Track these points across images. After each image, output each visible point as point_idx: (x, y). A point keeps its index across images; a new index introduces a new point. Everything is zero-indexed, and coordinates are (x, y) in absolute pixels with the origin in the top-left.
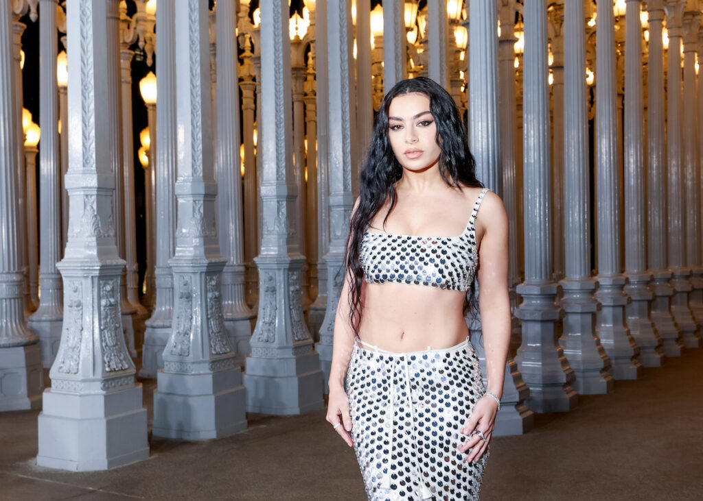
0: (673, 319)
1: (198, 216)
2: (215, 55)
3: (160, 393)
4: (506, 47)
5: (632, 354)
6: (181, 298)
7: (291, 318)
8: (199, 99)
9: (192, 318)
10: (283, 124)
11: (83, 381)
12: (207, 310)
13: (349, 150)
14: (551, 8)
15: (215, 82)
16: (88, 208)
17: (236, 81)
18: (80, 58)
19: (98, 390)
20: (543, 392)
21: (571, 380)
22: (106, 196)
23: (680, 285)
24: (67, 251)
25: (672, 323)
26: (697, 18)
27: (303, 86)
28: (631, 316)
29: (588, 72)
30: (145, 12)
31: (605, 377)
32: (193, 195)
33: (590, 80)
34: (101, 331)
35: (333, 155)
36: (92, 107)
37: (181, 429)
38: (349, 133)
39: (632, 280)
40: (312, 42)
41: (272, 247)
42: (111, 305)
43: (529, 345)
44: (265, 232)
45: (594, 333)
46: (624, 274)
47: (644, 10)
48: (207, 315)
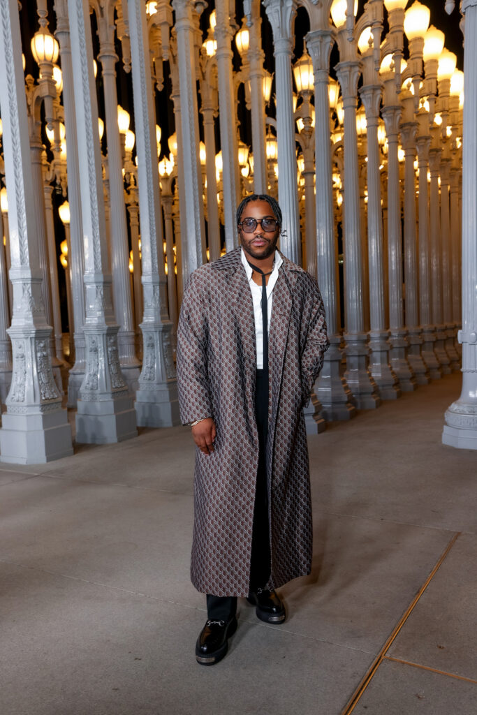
0: (423, 359)
1: (100, 297)
2: (109, 188)
3: (80, 414)
4: (309, 177)
5: (393, 382)
6: (91, 351)
7: (165, 364)
8: (97, 218)
9: (98, 364)
10: (155, 234)
11: (28, 406)
12: (108, 359)
13: (200, 250)
14: (340, 149)
15: (110, 207)
16: (26, 292)
17: (124, 206)
18: (15, 191)
19: (37, 412)
20: (332, 408)
21: (351, 401)
22: (38, 284)
23: (428, 337)
24: (13, 321)
25: (422, 362)
26: (440, 153)
27: (172, 209)
28: (394, 358)
29: (366, 193)
30: (59, 158)
31: (374, 398)
32: (96, 282)
33: (366, 200)
34: (38, 373)
35: (190, 254)
36: (25, 224)
37: (94, 437)
38: (200, 239)
39: (393, 334)
40: (176, 177)
41: (150, 317)
42: (44, 356)
43: (323, 377)
44: (145, 307)
45: (367, 369)
46: (389, 330)
47: (402, 149)
48: (108, 362)
